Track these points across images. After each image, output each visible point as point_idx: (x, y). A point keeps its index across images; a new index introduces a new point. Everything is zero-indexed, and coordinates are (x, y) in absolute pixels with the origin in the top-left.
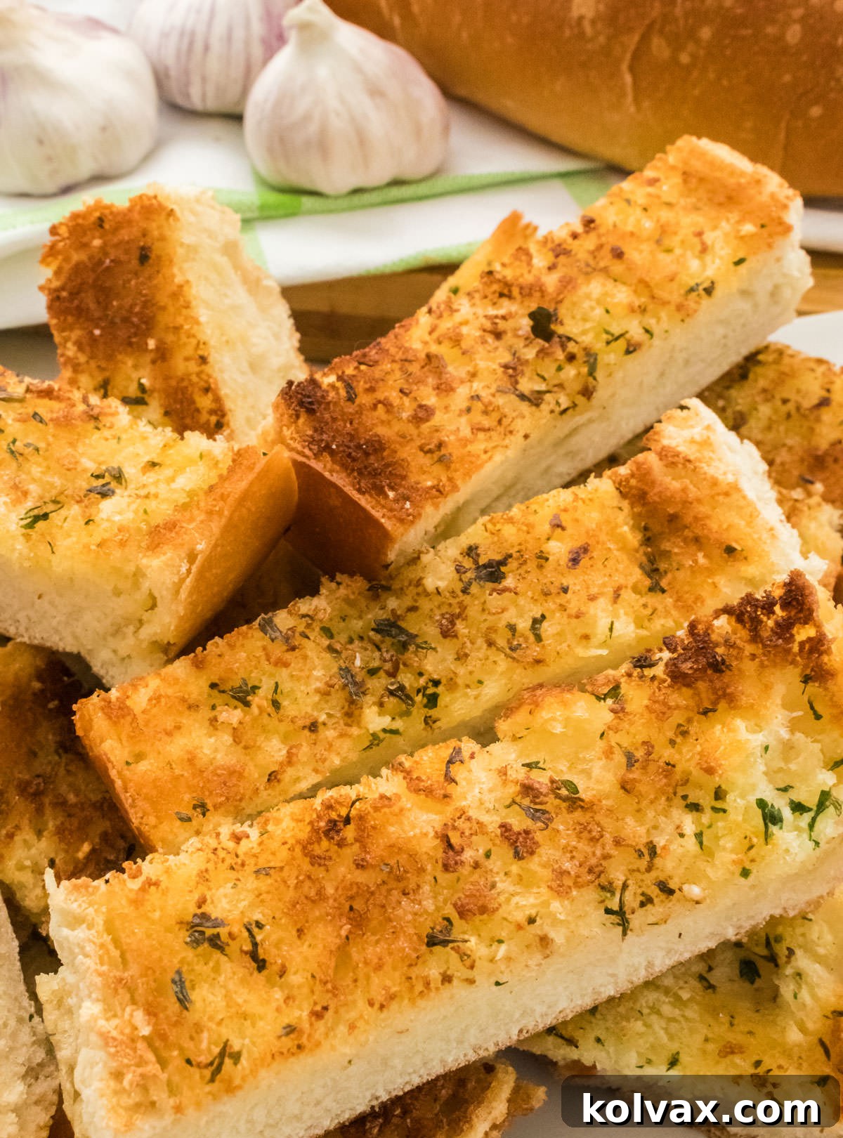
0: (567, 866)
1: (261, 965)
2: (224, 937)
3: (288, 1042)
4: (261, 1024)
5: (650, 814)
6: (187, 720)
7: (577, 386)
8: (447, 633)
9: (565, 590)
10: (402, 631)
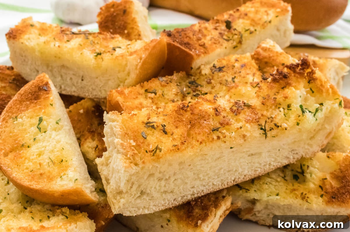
0: (249, 118)
1: (166, 133)
2: (155, 126)
3: (175, 148)
4: (167, 144)
5: (271, 110)
6: (139, 96)
7: (238, 41)
8: (209, 83)
9: (240, 72)
10: (196, 83)
